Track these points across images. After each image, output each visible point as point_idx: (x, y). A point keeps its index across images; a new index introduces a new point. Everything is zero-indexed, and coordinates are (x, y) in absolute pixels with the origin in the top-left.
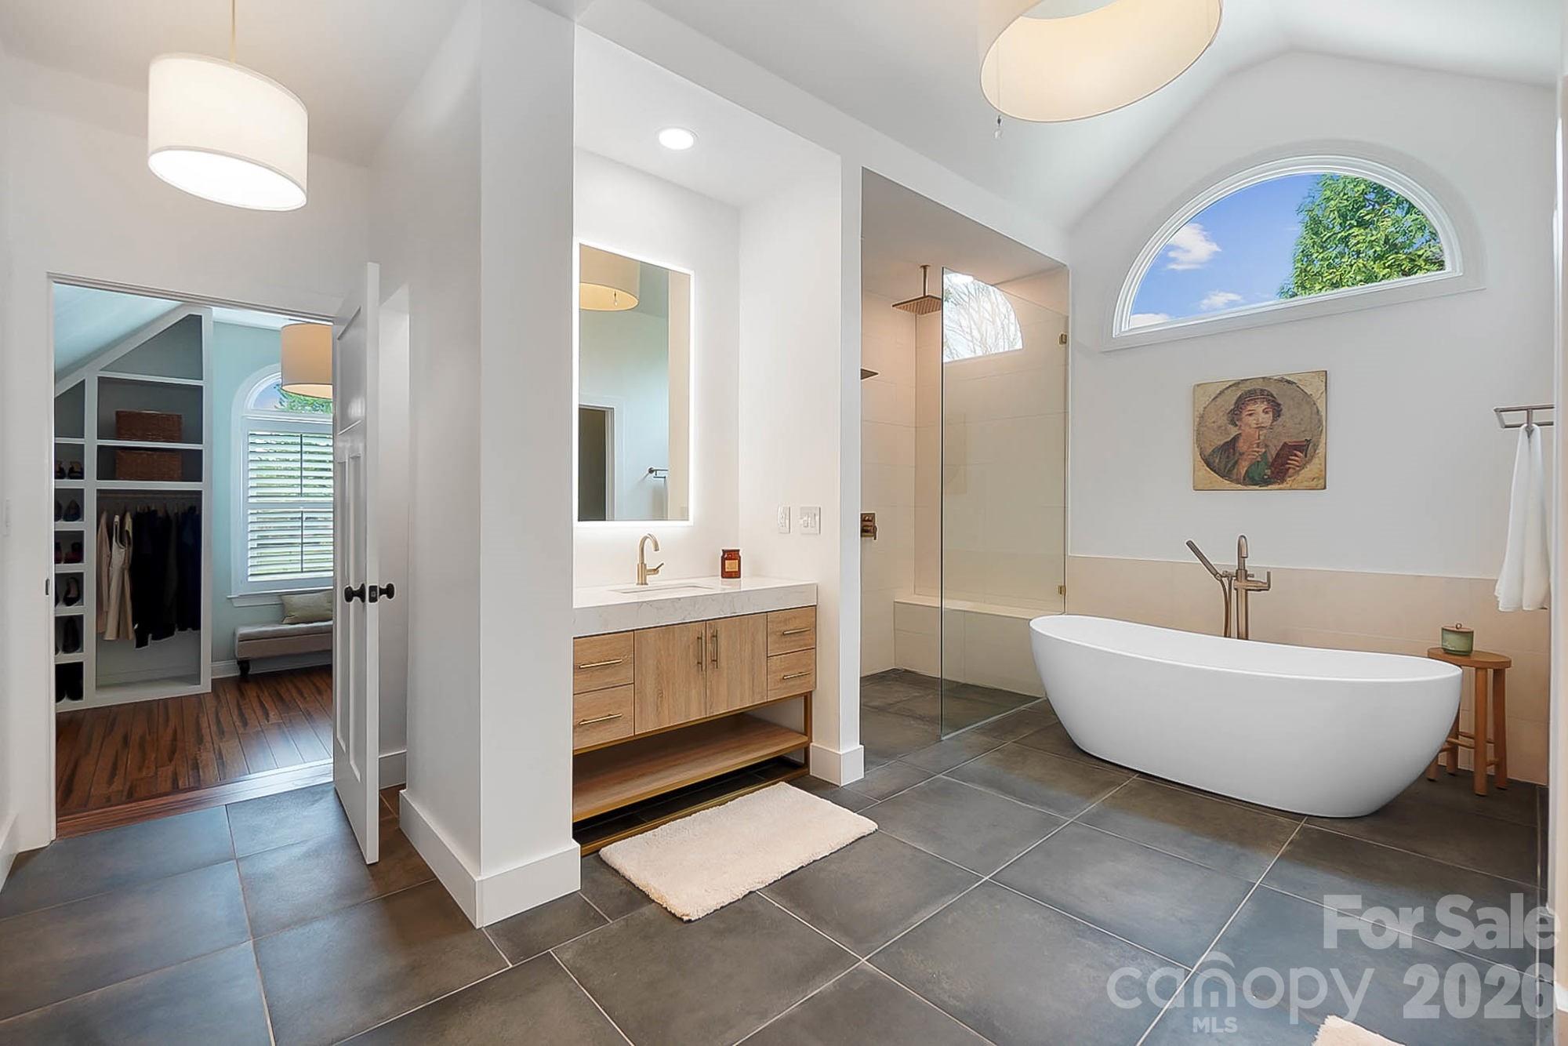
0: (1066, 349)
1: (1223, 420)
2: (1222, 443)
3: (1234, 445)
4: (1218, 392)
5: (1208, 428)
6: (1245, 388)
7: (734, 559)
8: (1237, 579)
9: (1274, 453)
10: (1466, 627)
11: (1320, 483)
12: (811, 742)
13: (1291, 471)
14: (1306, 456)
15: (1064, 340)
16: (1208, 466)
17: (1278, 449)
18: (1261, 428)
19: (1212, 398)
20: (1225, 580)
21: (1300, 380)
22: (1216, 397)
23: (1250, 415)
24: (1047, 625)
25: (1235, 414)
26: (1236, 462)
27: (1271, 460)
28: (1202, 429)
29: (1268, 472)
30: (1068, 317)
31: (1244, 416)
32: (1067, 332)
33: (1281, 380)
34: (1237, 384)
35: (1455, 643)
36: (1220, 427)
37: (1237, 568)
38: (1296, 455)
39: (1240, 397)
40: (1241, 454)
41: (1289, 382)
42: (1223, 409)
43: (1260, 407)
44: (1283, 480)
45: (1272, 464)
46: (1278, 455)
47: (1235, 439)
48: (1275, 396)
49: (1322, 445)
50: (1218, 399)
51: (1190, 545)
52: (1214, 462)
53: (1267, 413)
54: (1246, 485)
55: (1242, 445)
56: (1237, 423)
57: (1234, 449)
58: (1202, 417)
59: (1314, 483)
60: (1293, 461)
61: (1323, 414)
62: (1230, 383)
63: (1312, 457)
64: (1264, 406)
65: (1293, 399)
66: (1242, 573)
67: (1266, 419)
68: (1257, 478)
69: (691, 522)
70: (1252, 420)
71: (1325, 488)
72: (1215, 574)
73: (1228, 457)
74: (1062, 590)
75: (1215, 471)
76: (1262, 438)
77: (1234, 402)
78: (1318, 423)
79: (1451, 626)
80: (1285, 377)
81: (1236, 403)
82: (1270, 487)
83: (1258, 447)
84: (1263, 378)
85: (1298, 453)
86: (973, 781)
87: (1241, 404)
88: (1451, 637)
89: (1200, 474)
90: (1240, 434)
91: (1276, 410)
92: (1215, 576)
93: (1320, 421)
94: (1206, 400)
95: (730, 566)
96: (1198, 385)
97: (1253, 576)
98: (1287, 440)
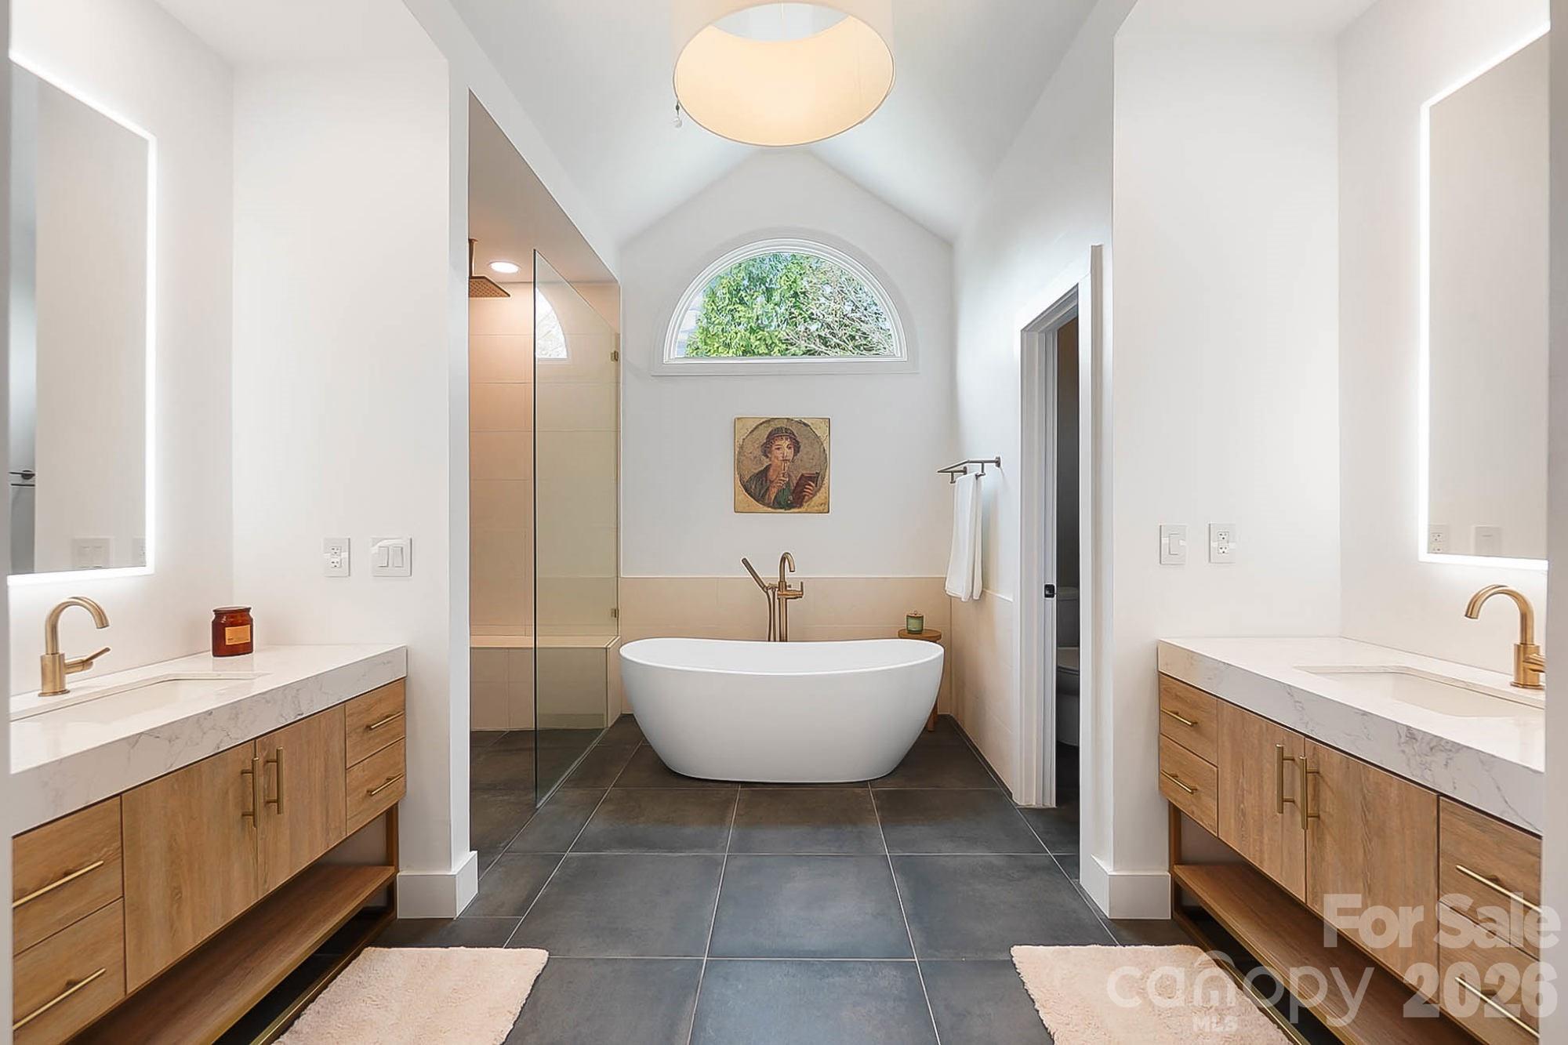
0: (618, 366)
1: (758, 452)
2: (757, 471)
3: (766, 474)
4: (754, 426)
5: (747, 458)
6: (774, 425)
7: (242, 624)
8: (779, 590)
9: (795, 482)
10: (920, 613)
11: (824, 508)
12: (398, 872)
13: (806, 497)
14: (816, 486)
15: (616, 356)
16: (746, 491)
17: (798, 478)
18: (785, 460)
19: (750, 430)
20: (770, 592)
21: (812, 424)
22: (753, 431)
23: (778, 449)
24: (635, 652)
25: (767, 448)
26: (768, 489)
27: (793, 488)
28: (743, 458)
29: (791, 498)
30: (619, 334)
31: (774, 448)
32: (619, 349)
33: (800, 422)
34: (768, 421)
35: (914, 625)
36: (755, 457)
37: (779, 580)
38: (810, 485)
39: (770, 433)
40: (771, 482)
41: (805, 424)
42: (758, 442)
43: (785, 443)
44: (801, 506)
45: (793, 492)
46: (797, 484)
47: (767, 468)
48: (796, 434)
49: (827, 477)
50: (754, 433)
51: (745, 561)
52: (751, 487)
53: (790, 448)
54: (775, 508)
55: (772, 474)
56: (769, 455)
57: (766, 478)
58: (741, 447)
59: (821, 508)
60: (809, 489)
61: (828, 453)
62: (764, 420)
63: (821, 487)
64: (788, 443)
65: (807, 439)
66: (782, 584)
67: (789, 453)
68: (783, 503)
69: (150, 568)
70: (778, 453)
71: (828, 512)
72: (763, 587)
73: (762, 484)
74: (616, 613)
75: (751, 496)
76: (786, 469)
77: (766, 436)
78: (824, 459)
79: (911, 612)
80: (803, 420)
81: (768, 437)
82: (792, 510)
83: (783, 476)
84: (788, 419)
85: (812, 483)
86: (609, 848)
87: (772, 437)
88: (912, 621)
89: (740, 498)
90: (770, 465)
91: (796, 446)
92: (763, 589)
93: (826, 458)
94: (744, 433)
95: (231, 635)
96: (738, 419)
97: (790, 586)
98: (804, 472)
